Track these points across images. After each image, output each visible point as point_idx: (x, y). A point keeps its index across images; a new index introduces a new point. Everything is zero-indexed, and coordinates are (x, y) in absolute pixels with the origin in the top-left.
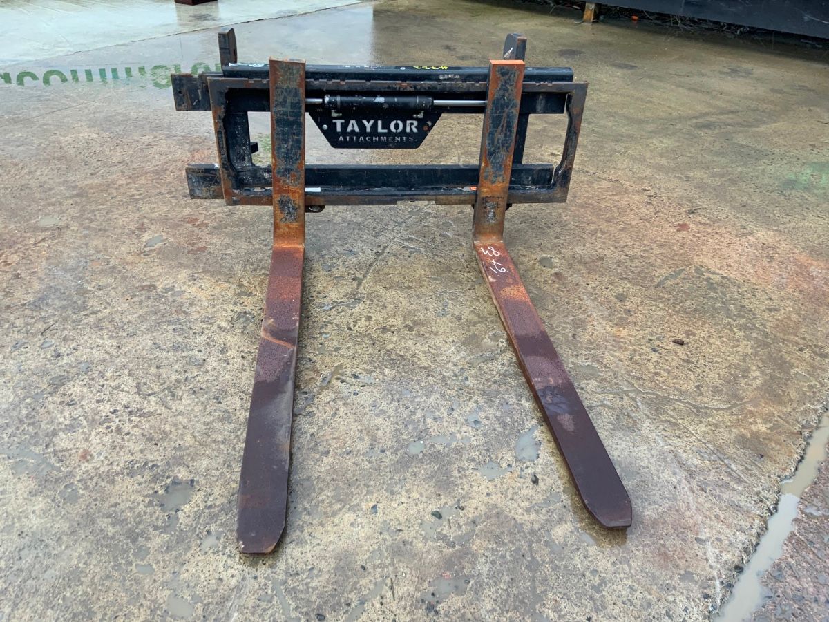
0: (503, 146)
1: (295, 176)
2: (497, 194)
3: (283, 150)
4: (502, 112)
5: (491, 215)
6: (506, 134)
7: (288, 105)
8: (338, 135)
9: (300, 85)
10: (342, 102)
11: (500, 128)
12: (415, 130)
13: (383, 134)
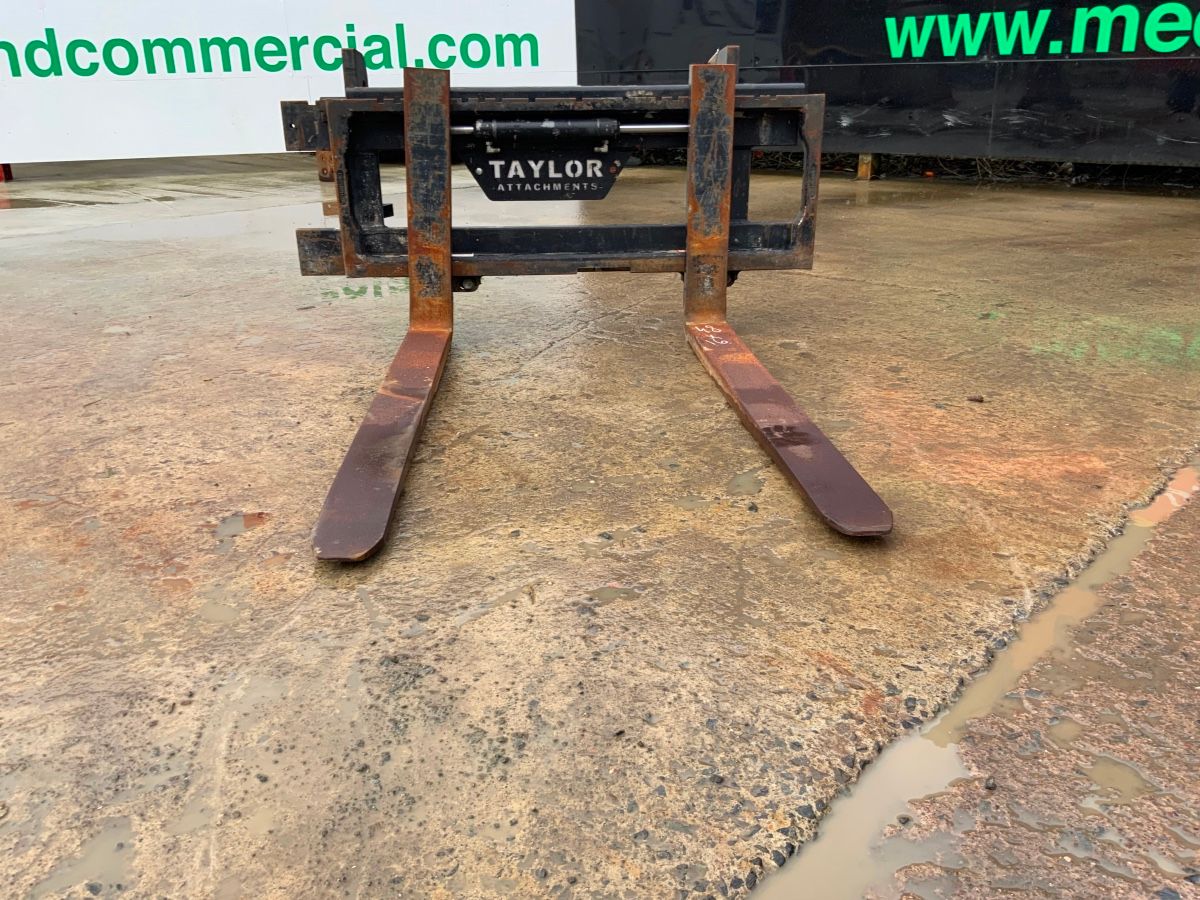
0: (716, 180)
1: (436, 228)
2: (713, 252)
3: (422, 191)
4: (710, 132)
5: (707, 284)
6: (718, 163)
7: (428, 127)
8: (497, 182)
9: (443, 100)
10: (498, 130)
11: (710, 155)
12: (599, 174)
13: (556, 180)
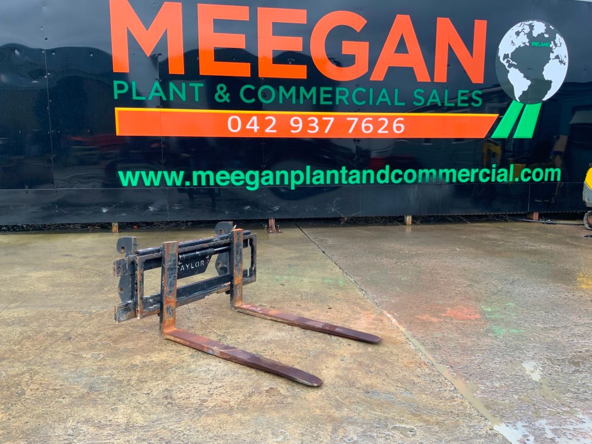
0: (240, 262)
1: (173, 294)
2: (240, 283)
3: (169, 282)
6: (240, 257)
7: (172, 261)
9: (176, 252)
11: (238, 255)
12: (203, 264)
13: (193, 269)
